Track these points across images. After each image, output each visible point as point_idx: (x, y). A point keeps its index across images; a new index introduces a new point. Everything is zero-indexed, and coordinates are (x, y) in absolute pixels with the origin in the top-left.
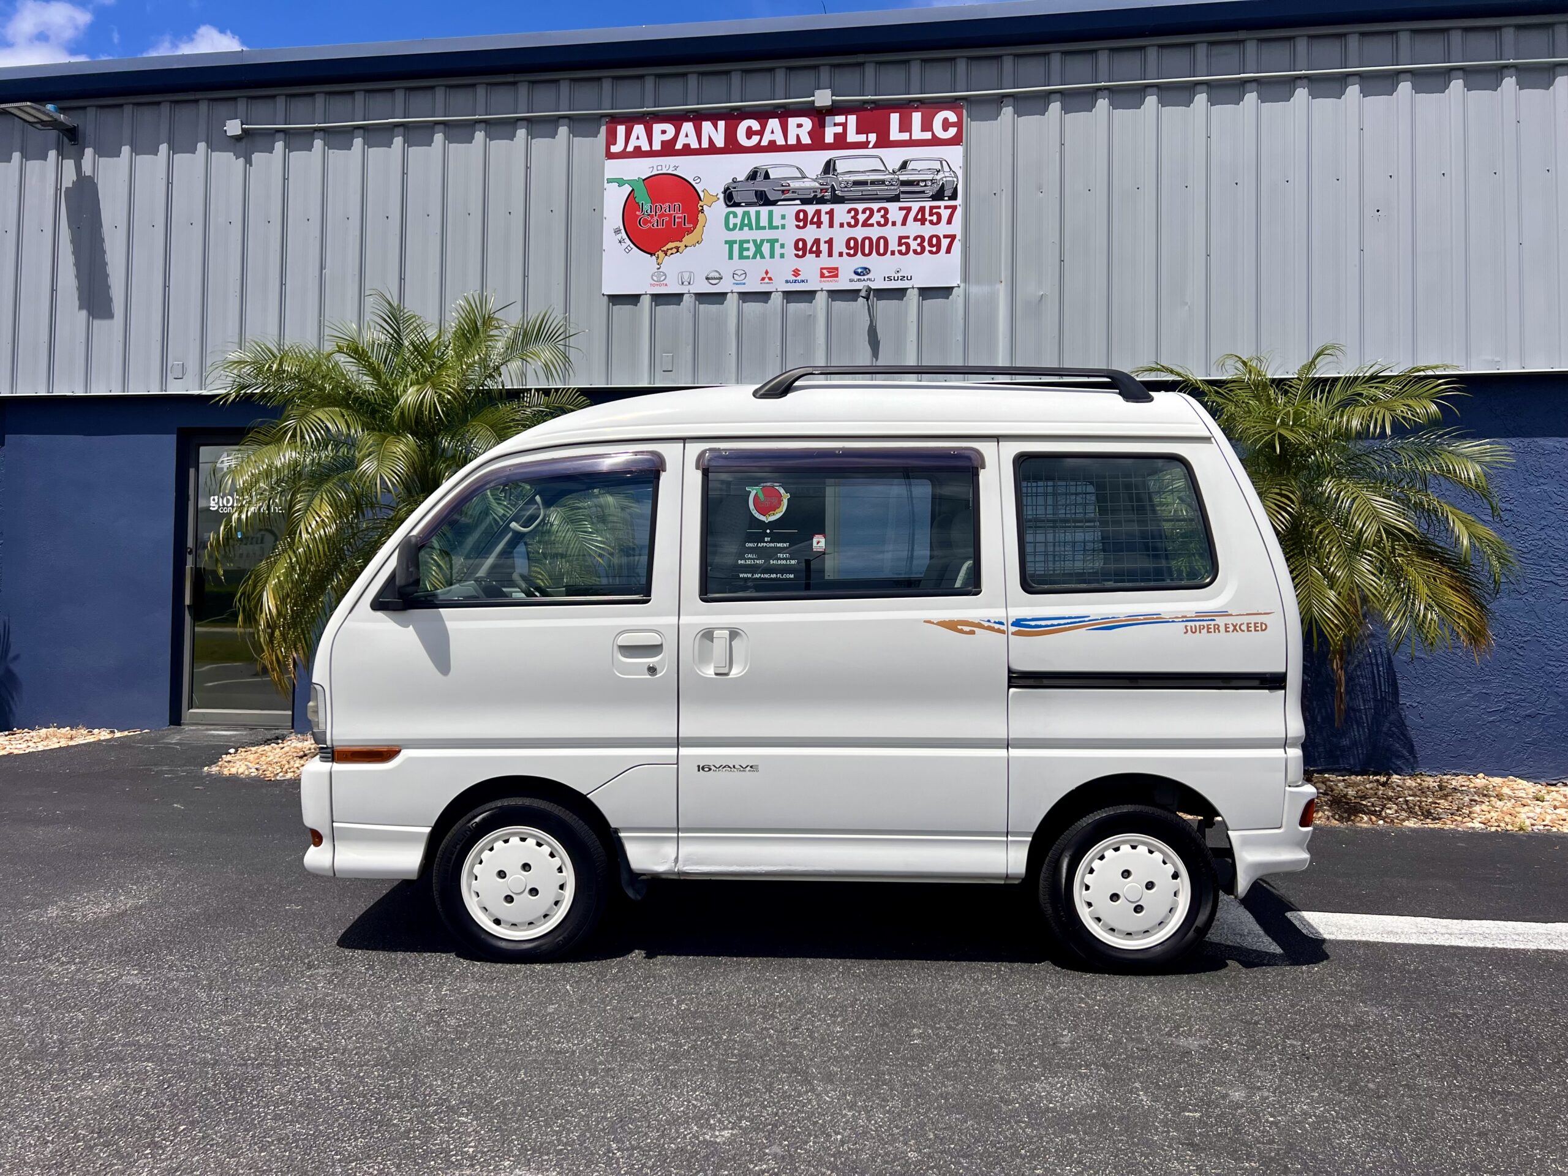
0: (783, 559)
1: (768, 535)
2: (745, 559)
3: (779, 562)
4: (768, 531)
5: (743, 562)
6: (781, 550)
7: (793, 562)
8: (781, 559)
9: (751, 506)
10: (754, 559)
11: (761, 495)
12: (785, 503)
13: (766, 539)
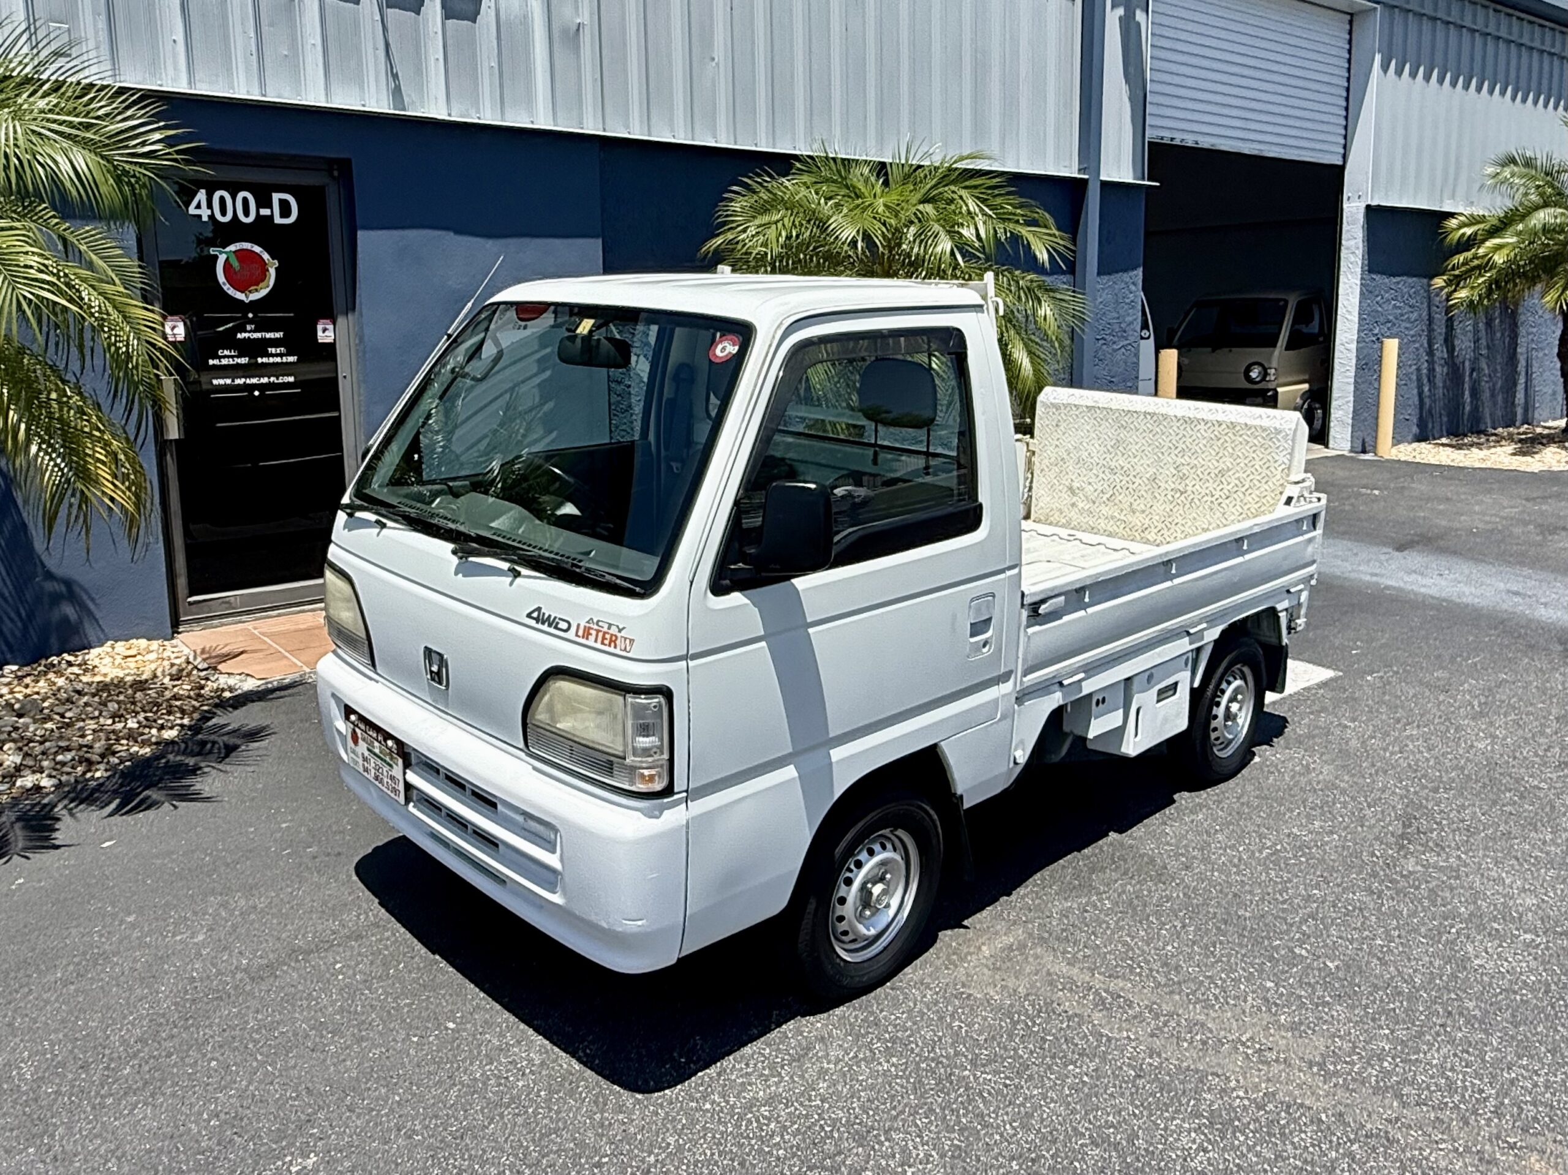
0: (277, 355)
1: (251, 322)
2: (220, 358)
3: (272, 360)
4: (250, 315)
5: (216, 362)
6: (275, 343)
7: (291, 359)
8: (273, 355)
9: (221, 278)
10: (232, 357)
11: (235, 264)
12: (272, 272)
13: (249, 327)
